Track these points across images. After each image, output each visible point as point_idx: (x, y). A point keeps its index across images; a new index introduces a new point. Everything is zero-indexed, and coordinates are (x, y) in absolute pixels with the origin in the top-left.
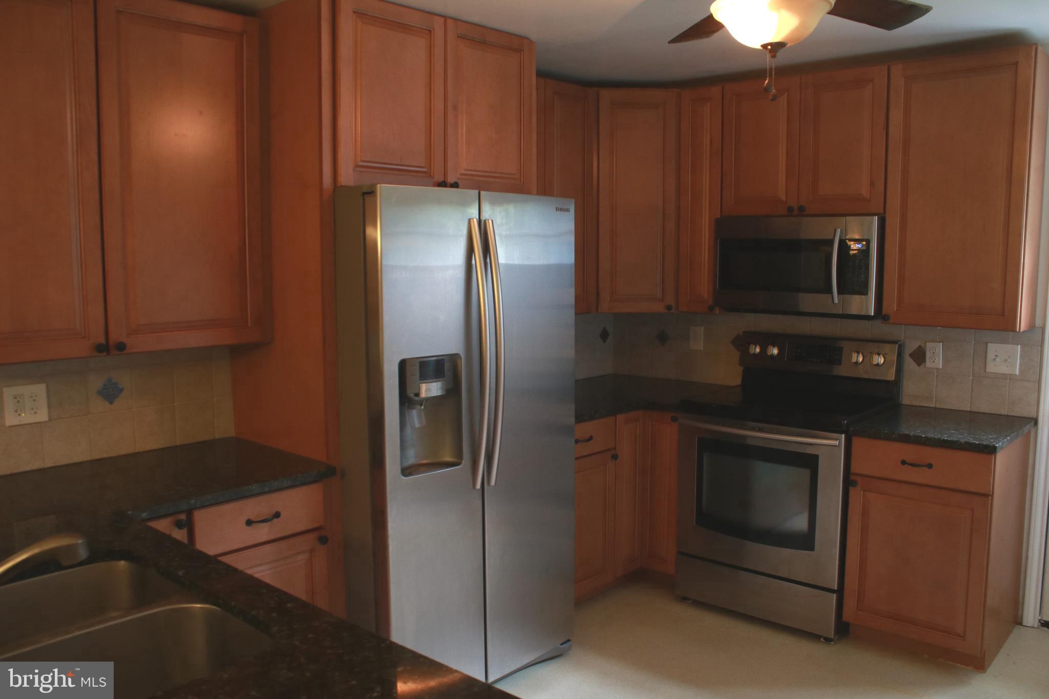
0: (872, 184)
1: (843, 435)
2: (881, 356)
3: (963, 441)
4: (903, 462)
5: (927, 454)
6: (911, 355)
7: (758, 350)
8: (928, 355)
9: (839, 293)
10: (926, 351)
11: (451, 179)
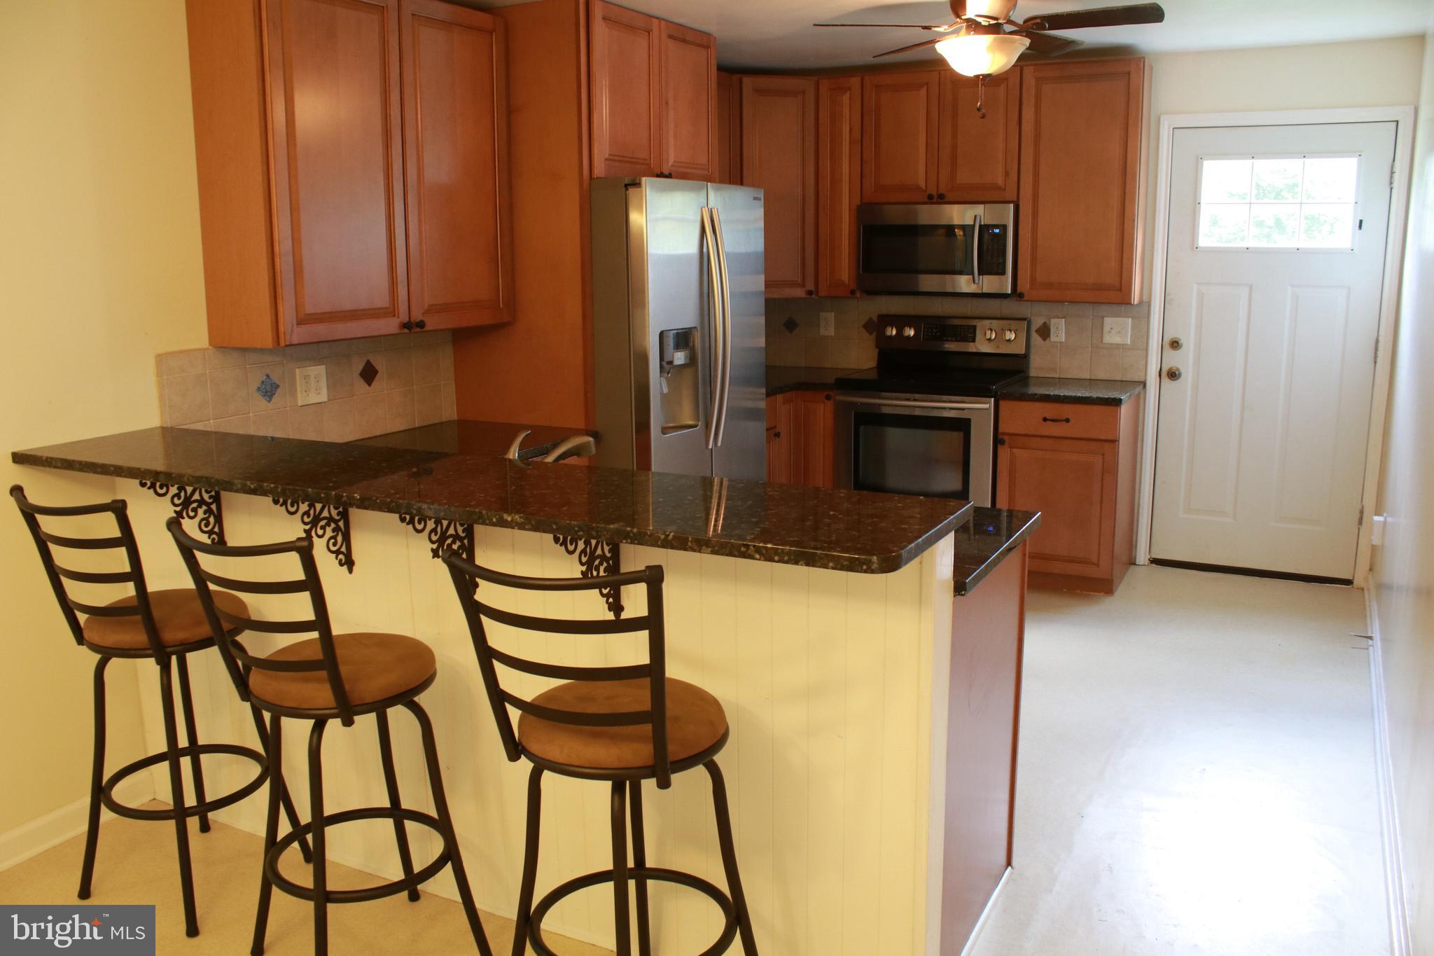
0: (1007, 174)
1: (993, 399)
2: (1013, 332)
3: (1095, 396)
4: (1045, 420)
5: (1067, 411)
6: (1036, 331)
7: (894, 332)
8: (1053, 330)
9: (979, 274)
10: (1050, 326)
11: (666, 172)
